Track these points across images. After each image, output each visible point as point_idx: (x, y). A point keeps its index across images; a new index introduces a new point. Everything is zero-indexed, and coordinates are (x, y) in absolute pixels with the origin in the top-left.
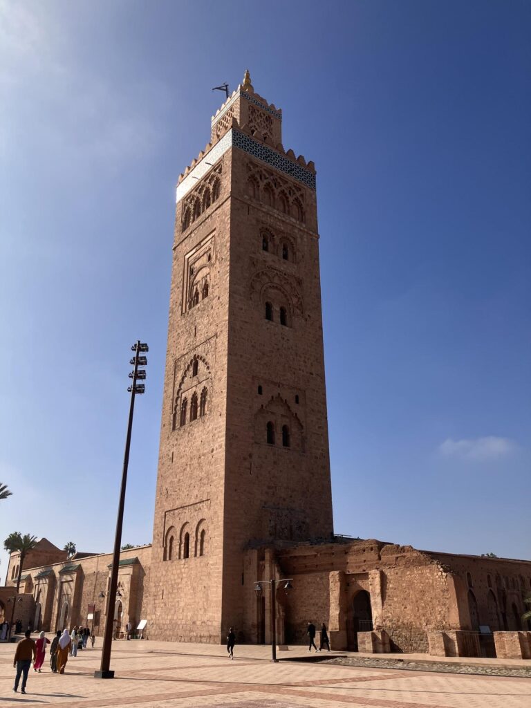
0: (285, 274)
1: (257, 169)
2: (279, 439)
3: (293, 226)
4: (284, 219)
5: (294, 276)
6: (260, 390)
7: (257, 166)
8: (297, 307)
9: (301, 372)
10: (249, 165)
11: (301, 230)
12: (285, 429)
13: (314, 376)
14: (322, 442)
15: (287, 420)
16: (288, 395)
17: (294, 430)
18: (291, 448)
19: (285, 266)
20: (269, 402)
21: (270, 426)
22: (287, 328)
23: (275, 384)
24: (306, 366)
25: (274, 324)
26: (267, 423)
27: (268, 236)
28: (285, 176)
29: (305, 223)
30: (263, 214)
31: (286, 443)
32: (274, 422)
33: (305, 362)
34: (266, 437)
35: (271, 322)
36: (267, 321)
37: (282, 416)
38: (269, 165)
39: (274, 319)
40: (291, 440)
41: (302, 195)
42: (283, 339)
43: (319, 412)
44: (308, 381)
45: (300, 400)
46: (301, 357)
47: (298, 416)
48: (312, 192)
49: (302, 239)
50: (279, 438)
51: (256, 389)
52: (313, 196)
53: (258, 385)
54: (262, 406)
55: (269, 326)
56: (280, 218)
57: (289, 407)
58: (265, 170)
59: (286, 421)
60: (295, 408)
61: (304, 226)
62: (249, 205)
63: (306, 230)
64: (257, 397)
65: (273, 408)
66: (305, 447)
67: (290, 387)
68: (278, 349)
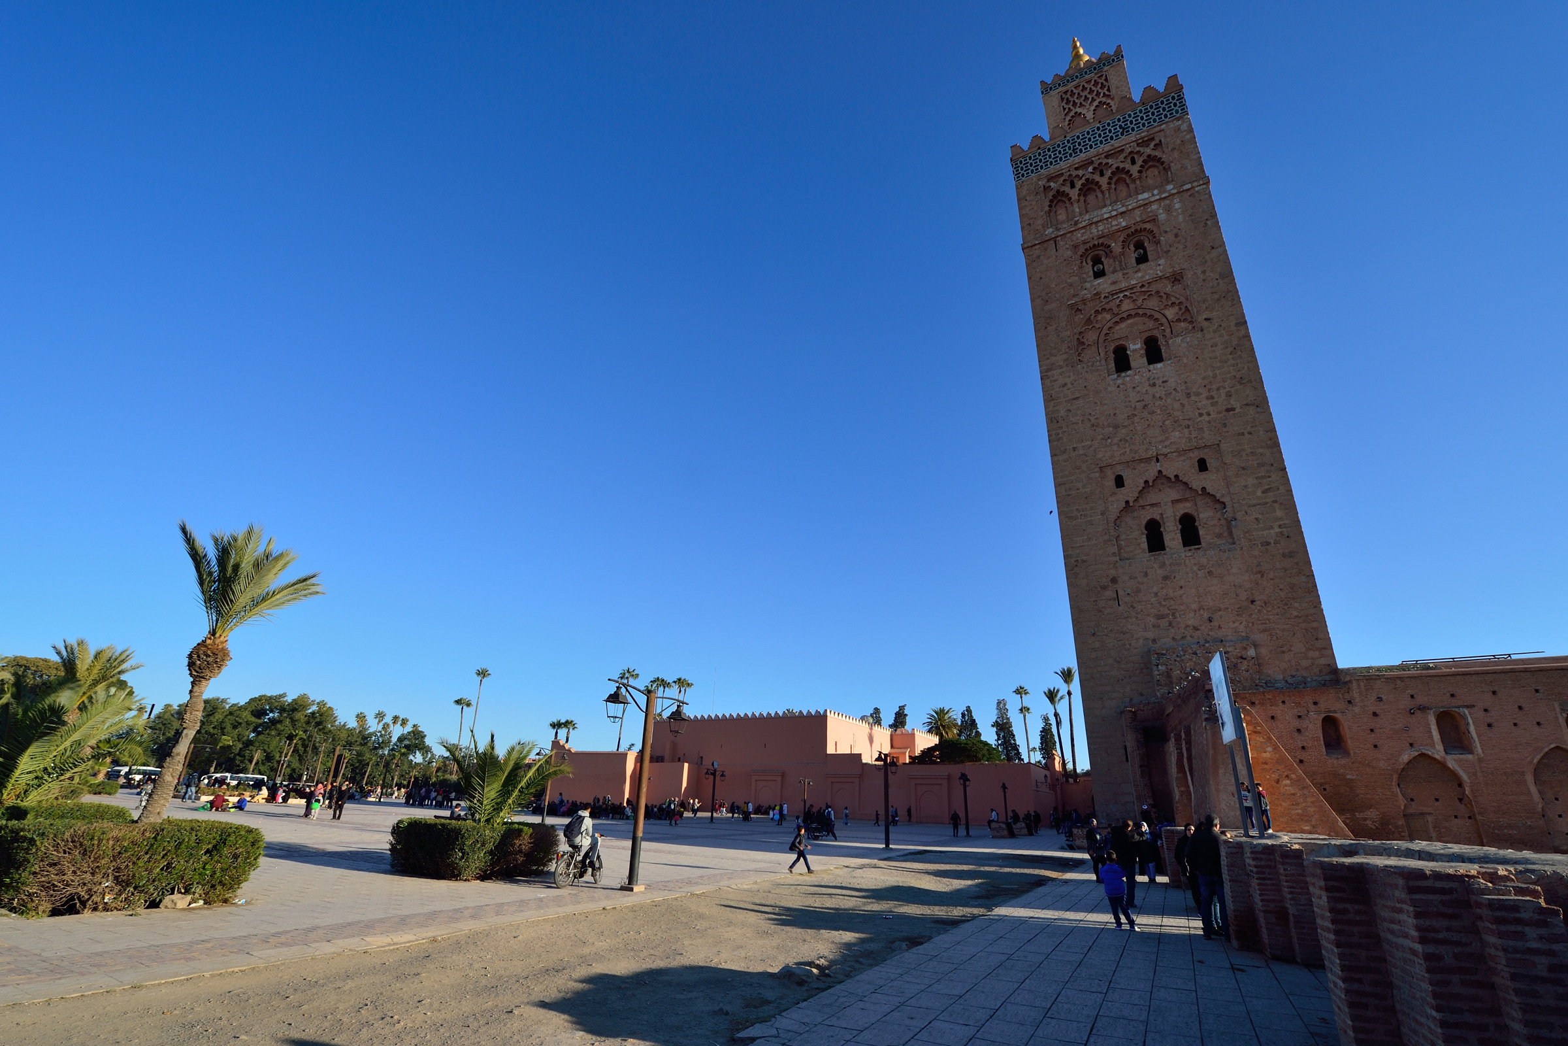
0: (1143, 286)
1: (1062, 178)
2: (1173, 539)
3: (1147, 204)
4: (1124, 209)
5: (1161, 278)
6: (1120, 482)
7: (1062, 174)
8: (1179, 320)
9: (1206, 418)
10: (1047, 185)
11: (1165, 198)
12: (1186, 521)
13: (1237, 410)
15: (1188, 505)
16: (1179, 466)
17: (1206, 517)
18: (1203, 544)
19: (1140, 275)
20: (1140, 492)
21: (1152, 527)
22: (1159, 365)
23: (1147, 460)
24: (1214, 404)
25: (1129, 372)
26: (1144, 523)
27: (1101, 252)
28: (1117, 145)
29: (1172, 181)
30: (1083, 231)
31: (1190, 540)
32: (1158, 518)
33: (1211, 398)
34: (1145, 545)
35: (1125, 374)
36: (1116, 376)
37: (1174, 502)
38: (1083, 156)
39: (1133, 364)
40: (1201, 532)
41: (1159, 145)
42: (1154, 385)
43: (1260, 465)
44: (1225, 425)
45: (1211, 463)
46: (1198, 394)
47: (1210, 490)
48: (1180, 122)
49: (1168, 210)
50: (1172, 536)
51: (1110, 482)
52: (1184, 127)
53: (1113, 477)
54: (1127, 502)
55: (1119, 381)
56: (1114, 213)
57: (1186, 484)
58: (1076, 169)
59: (1186, 508)
60: (1198, 481)
61: (1170, 187)
62: (1055, 239)
63: (1175, 191)
64: (1114, 493)
65: (1152, 497)
66: (1237, 533)
67: (1181, 452)
68: (1145, 405)
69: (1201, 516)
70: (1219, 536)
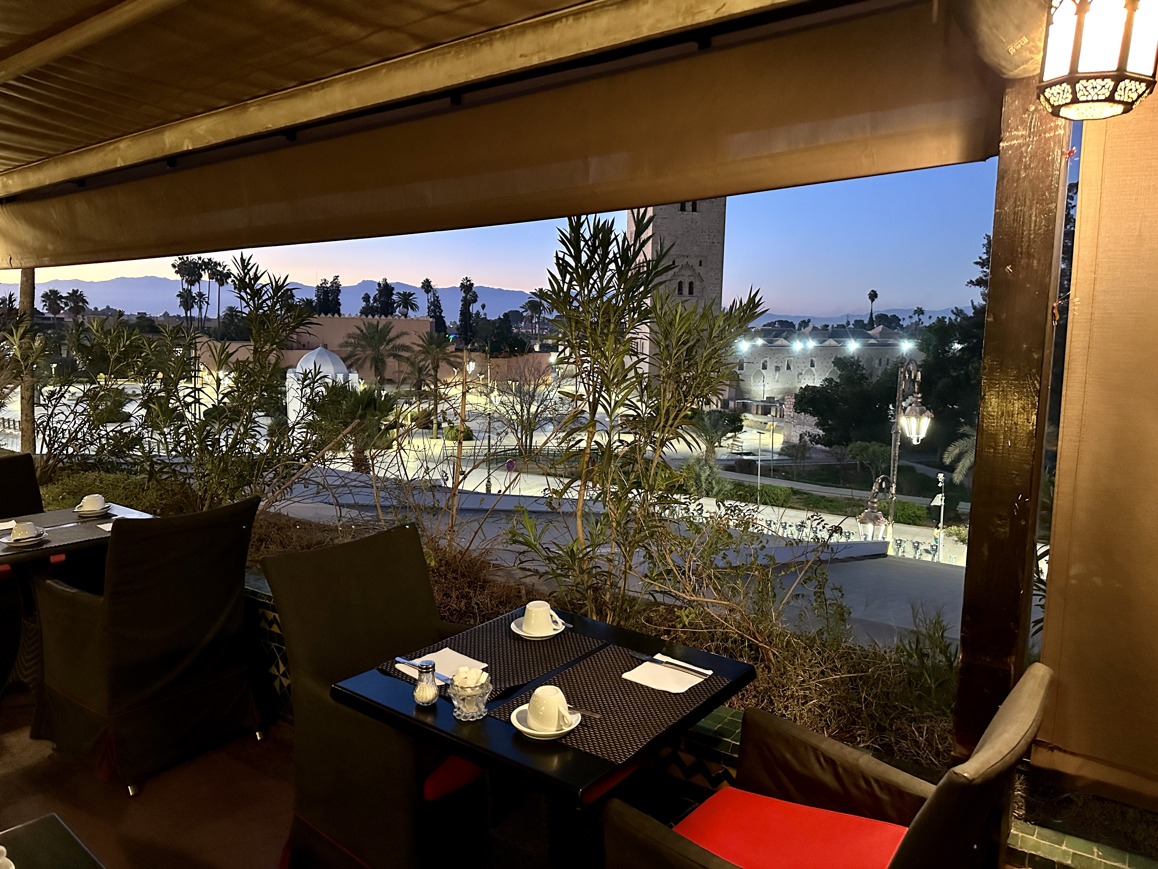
6: (674, 263)
9: (705, 244)
12: (691, 284)
13: (716, 243)
14: (718, 288)
16: (695, 262)
17: (697, 284)
18: (694, 295)
20: (680, 269)
21: (680, 284)
22: (696, 213)
23: (684, 256)
24: (709, 239)
25: (686, 213)
26: (678, 282)
31: (691, 292)
32: (683, 281)
33: (709, 235)
34: (677, 291)
35: (684, 213)
36: (680, 212)
37: (689, 276)
39: (687, 208)
40: (694, 290)
42: (692, 222)
43: (717, 269)
44: (710, 249)
45: (703, 263)
46: (705, 232)
47: (700, 274)
50: (686, 290)
51: (671, 263)
53: (672, 260)
54: (675, 272)
55: (681, 216)
57: (694, 269)
59: (692, 279)
60: (698, 269)
65: (683, 272)
66: (704, 293)
67: (696, 256)
68: (688, 231)
69: (696, 283)
70: (699, 293)
